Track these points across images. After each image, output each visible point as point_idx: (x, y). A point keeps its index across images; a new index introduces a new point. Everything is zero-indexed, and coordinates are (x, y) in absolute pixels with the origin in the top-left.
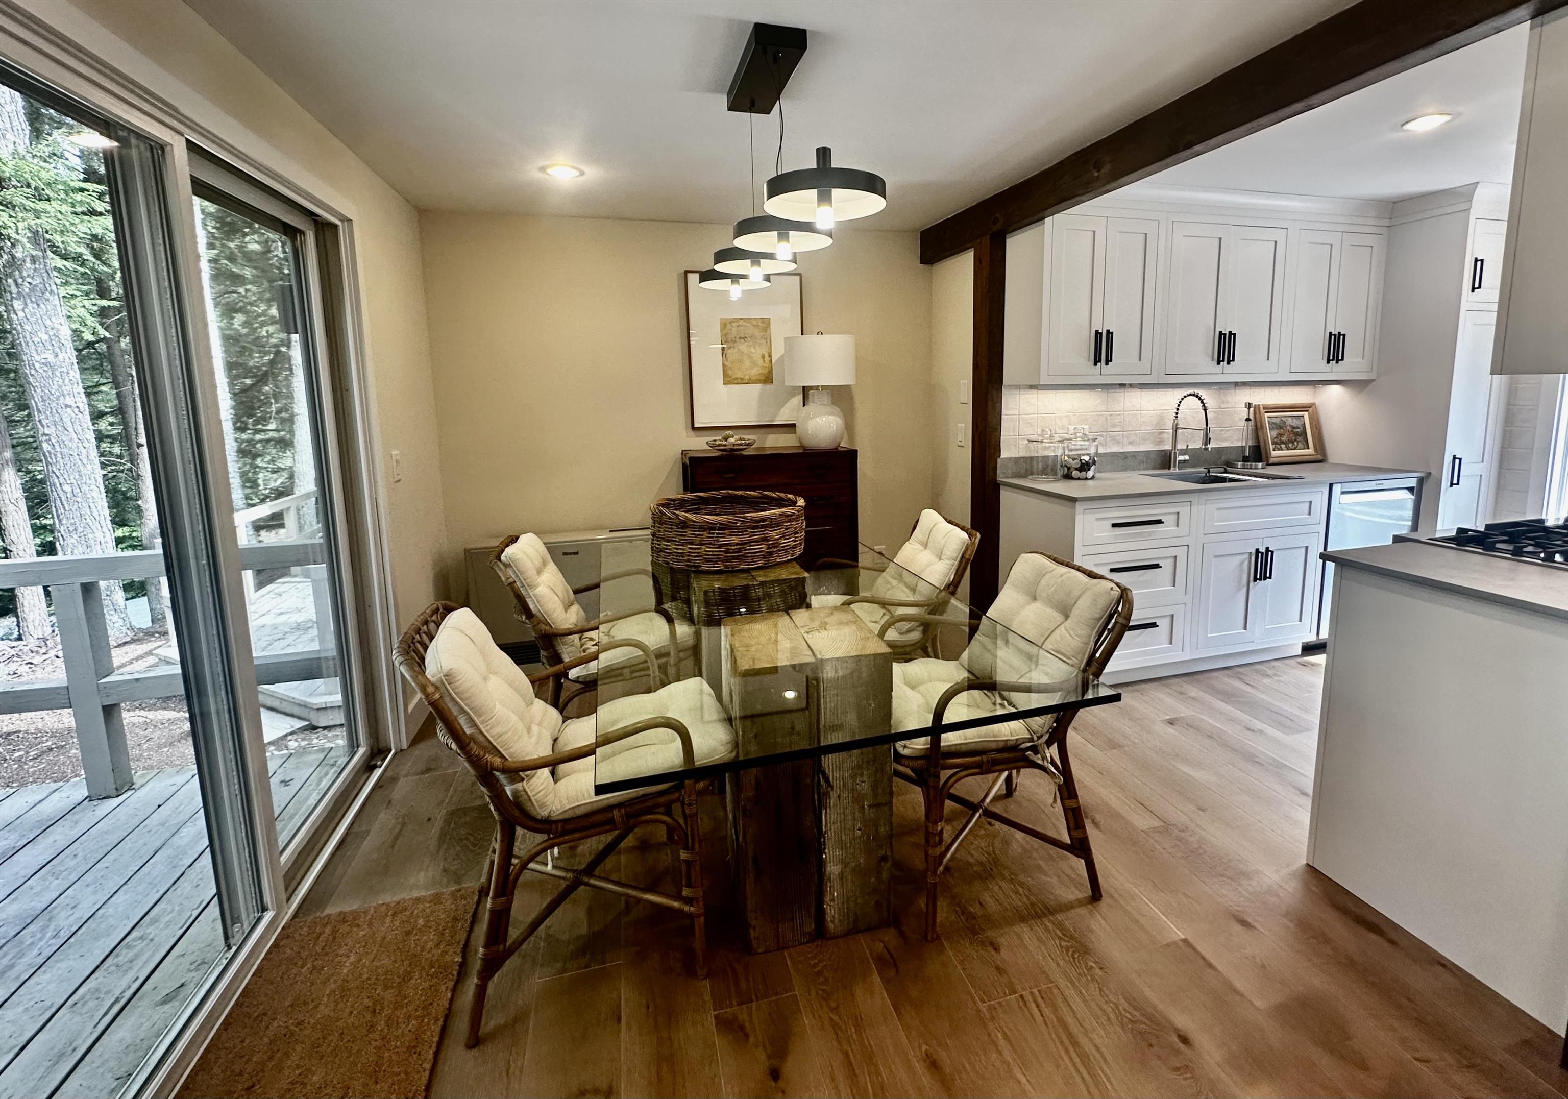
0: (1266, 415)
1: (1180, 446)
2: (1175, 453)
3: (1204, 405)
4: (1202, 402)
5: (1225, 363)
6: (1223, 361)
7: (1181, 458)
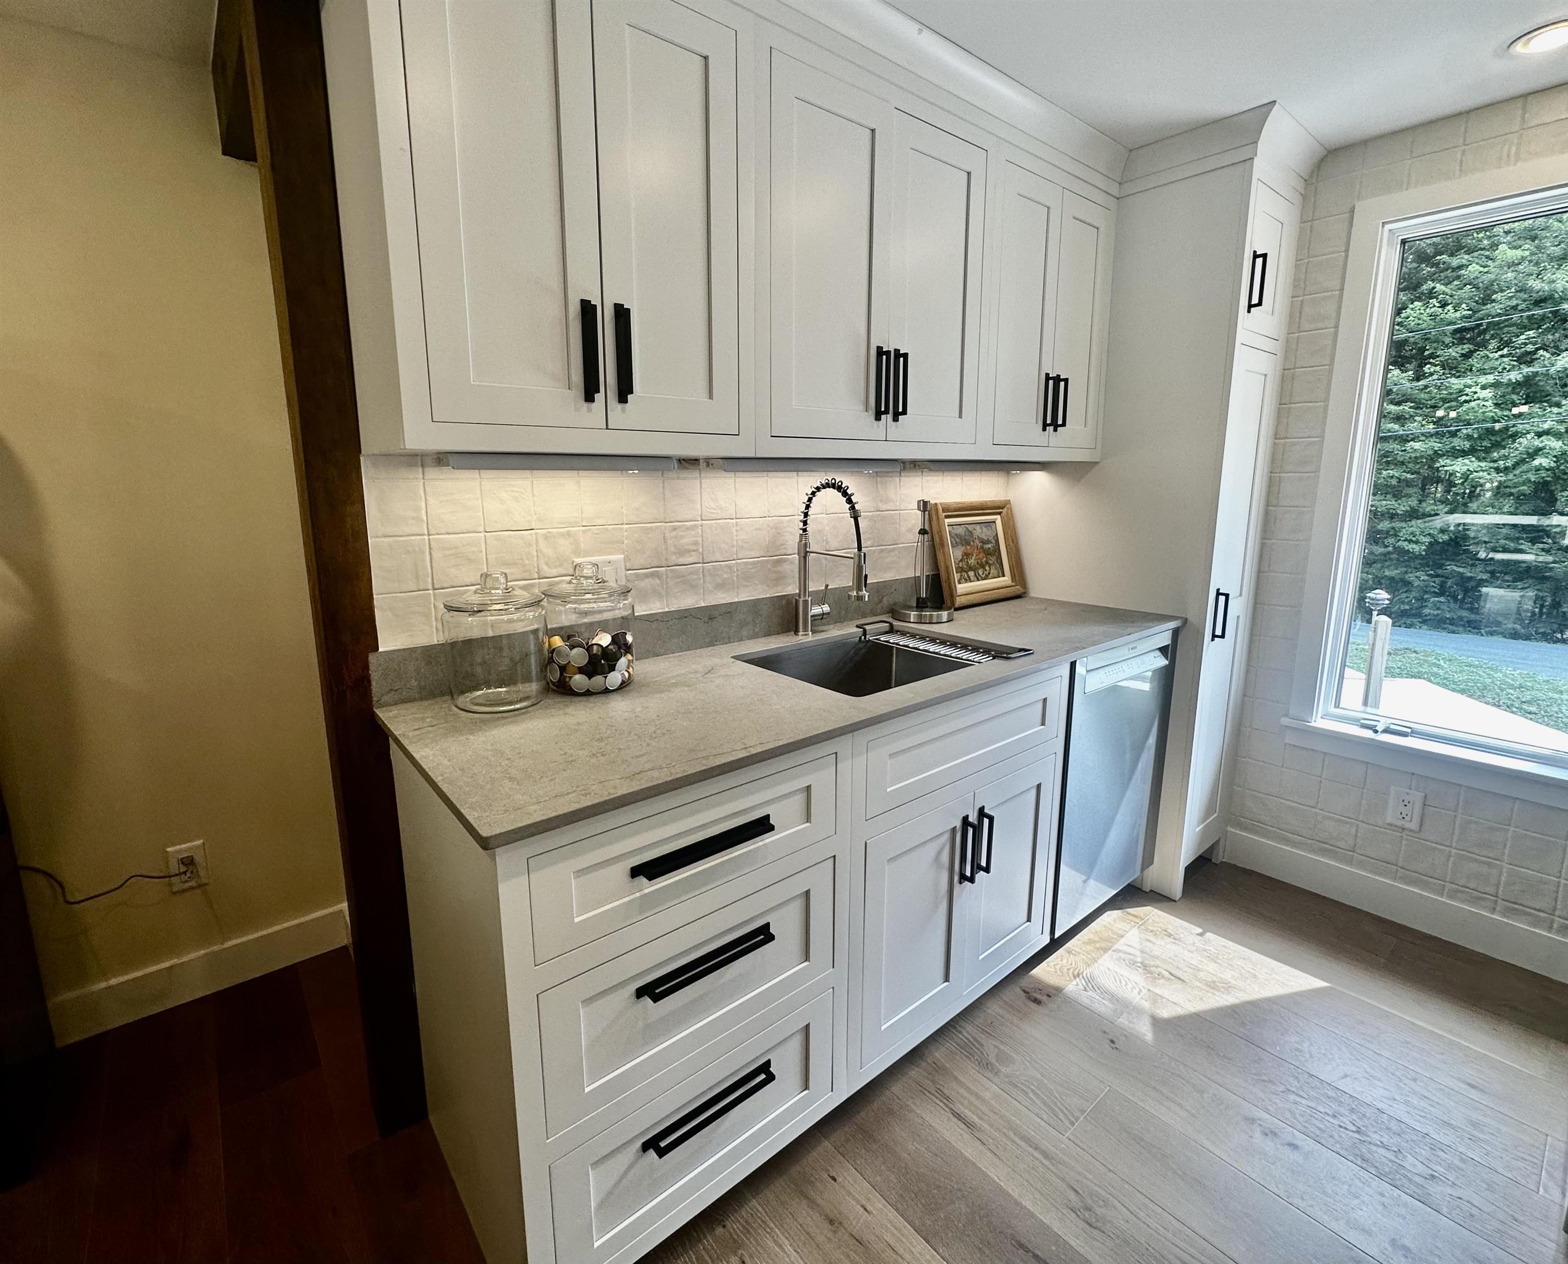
0: (947, 521)
1: (815, 586)
2: (806, 602)
3: (853, 508)
4: (849, 501)
5: (890, 417)
6: (886, 412)
7: (816, 610)
